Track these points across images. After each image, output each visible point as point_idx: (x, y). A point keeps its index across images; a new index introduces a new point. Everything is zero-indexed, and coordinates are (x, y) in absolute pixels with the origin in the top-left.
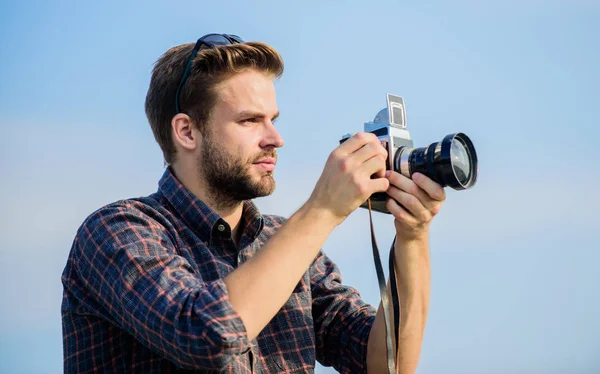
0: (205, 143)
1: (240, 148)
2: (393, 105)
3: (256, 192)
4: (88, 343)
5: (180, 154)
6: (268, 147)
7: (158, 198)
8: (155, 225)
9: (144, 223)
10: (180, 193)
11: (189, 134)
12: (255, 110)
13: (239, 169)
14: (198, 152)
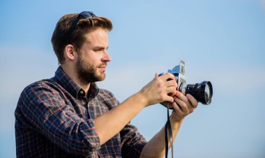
0: (79, 57)
1: (94, 61)
2: (182, 64)
3: (98, 79)
4: (27, 141)
5: (67, 61)
6: (105, 61)
7: (55, 79)
8: (55, 92)
9: (50, 91)
10: (64, 78)
11: (72, 53)
12: (101, 46)
13: (93, 70)
14: (75, 61)
